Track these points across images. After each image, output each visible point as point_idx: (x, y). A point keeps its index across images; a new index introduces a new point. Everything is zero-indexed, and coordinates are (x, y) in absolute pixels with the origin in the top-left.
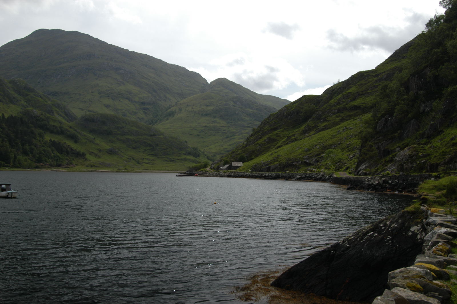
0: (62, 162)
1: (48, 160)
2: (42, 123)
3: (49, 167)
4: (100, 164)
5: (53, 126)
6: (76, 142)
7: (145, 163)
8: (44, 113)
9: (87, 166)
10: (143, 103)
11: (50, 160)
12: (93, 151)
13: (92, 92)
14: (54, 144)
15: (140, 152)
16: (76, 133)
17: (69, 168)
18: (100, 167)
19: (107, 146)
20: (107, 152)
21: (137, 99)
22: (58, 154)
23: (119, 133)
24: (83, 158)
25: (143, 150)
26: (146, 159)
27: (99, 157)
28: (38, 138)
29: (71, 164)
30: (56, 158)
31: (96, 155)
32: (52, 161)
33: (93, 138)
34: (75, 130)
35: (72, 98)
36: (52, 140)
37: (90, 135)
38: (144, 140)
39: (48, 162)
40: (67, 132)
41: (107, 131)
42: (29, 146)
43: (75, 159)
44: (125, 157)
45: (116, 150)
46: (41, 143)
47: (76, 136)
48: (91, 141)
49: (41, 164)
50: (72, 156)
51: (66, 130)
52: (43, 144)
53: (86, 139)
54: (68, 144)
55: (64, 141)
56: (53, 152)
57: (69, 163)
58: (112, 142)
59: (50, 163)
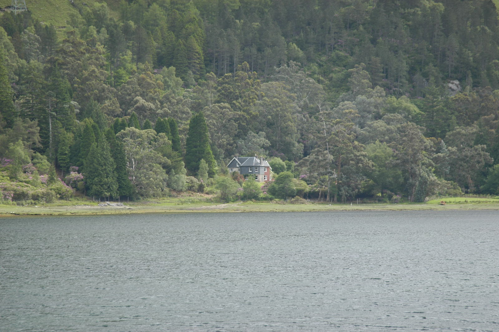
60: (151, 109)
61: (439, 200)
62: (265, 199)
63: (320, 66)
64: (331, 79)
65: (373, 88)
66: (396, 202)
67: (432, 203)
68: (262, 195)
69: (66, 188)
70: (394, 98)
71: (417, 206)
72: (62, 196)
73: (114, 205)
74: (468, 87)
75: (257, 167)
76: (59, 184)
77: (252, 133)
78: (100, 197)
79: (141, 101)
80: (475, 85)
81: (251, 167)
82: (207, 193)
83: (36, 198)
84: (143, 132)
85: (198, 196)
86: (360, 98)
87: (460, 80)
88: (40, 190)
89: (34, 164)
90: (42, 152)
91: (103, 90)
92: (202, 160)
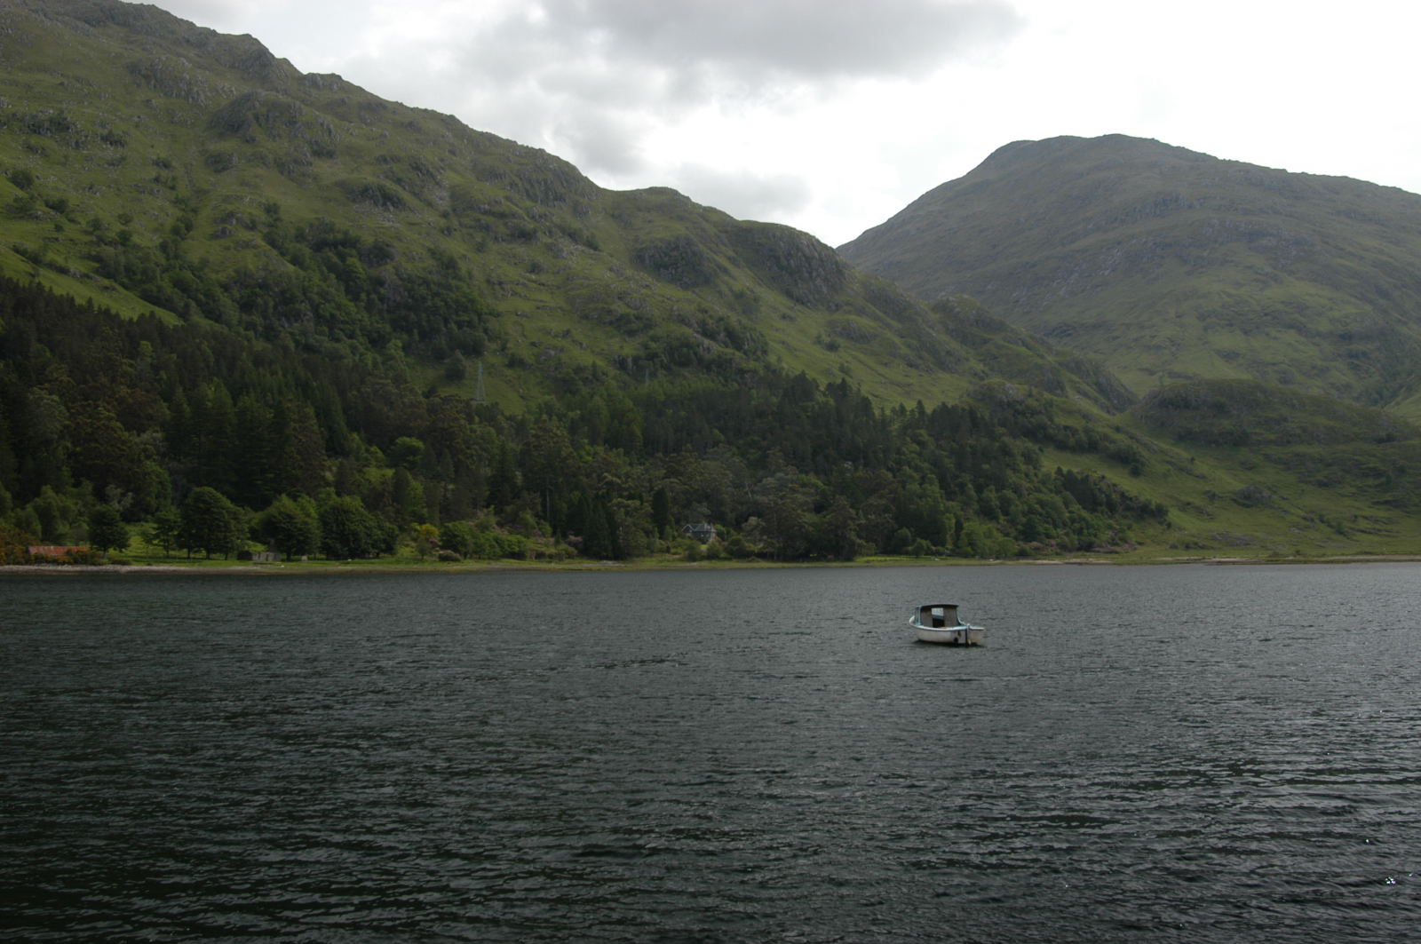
0: (1095, 536)
1: (1053, 532)
2: (1032, 420)
3: (1057, 554)
4: (1214, 539)
5: (1066, 428)
6: (1136, 473)
7: (1362, 531)
8: (1035, 391)
9: (1174, 547)
10: (1347, 337)
11: (1061, 532)
12: (1191, 500)
13: (1179, 317)
14: (1071, 484)
15: (1343, 496)
16: (1135, 446)
17: (1117, 553)
18: (1212, 548)
19: (1232, 483)
20: (1235, 501)
21: (1324, 326)
22: (1085, 514)
23: (1272, 437)
24: (1161, 523)
25: (1354, 490)
26: (1366, 518)
27: (1211, 517)
28: (1023, 467)
29: (1124, 540)
30: (1077, 525)
31: (1200, 511)
32: (1067, 534)
33: (1190, 457)
34: (1131, 438)
35: (1118, 337)
36: (1065, 470)
37: (1176, 450)
38: (1356, 458)
39: (1054, 538)
40: (1107, 444)
41: (1232, 434)
42: (997, 491)
43: (1135, 526)
44: (1293, 514)
45: (1264, 494)
46: (1031, 481)
47: (1135, 453)
48: (1181, 470)
49: (1035, 544)
50: (1125, 517)
51: (1106, 437)
52: (1036, 485)
53: (1168, 462)
54: (1114, 482)
55: (1100, 473)
56: (1067, 507)
57: (1117, 539)
58: (1250, 468)
59: (1059, 541)
60: (619, 483)
61: (865, 559)
62: (725, 559)
63: (738, 448)
64: (748, 459)
65: (787, 467)
66: (829, 561)
68: (722, 555)
69: (571, 549)
70: (804, 476)
72: (570, 556)
73: (610, 563)
74: (861, 467)
75: (708, 532)
76: (563, 546)
77: (695, 504)
78: (598, 557)
79: (610, 477)
80: (866, 465)
81: (703, 533)
82: (676, 554)
83: (551, 557)
84: (630, 502)
85: (667, 556)
86: (780, 475)
87: (853, 461)
88: (553, 550)
89: (540, 529)
90: (545, 519)
91: (580, 467)
92: (668, 527)
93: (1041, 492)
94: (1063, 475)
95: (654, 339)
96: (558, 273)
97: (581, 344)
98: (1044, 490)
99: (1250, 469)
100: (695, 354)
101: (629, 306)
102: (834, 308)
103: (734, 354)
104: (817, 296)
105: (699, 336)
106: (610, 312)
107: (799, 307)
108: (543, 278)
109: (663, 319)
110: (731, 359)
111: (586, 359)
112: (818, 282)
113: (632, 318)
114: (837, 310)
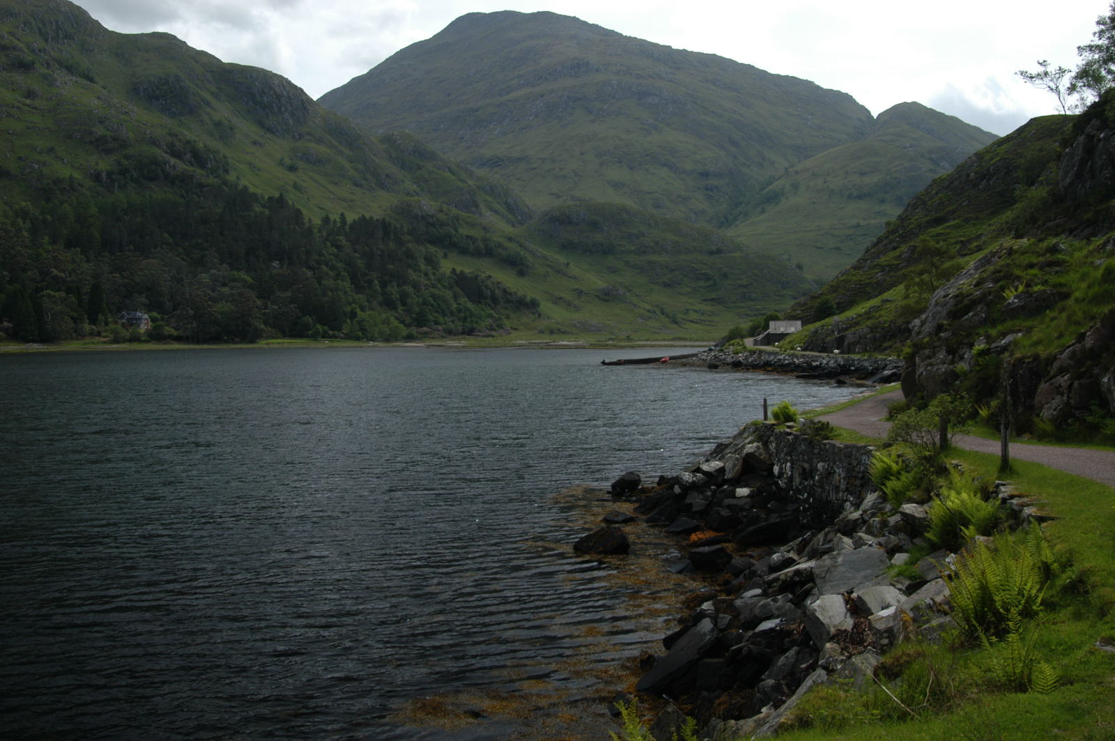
0: (477, 322)
1: (441, 320)
2: (441, 231)
3: (442, 337)
4: (574, 326)
5: (468, 237)
6: (521, 273)
7: (692, 322)
8: (445, 207)
9: (541, 332)
10: (705, 175)
11: (447, 319)
12: (562, 295)
13: (582, 154)
14: (462, 282)
15: (681, 294)
16: (522, 253)
17: (492, 336)
18: (572, 334)
19: (597, 282)
20: (597, 296)
21: (689, 166)
22: (470, 305)
23: (633, 248)
24: (534, 313)
25: (689, 290)
26: (695, 311)
27: (577, 309)
28: (423, 267)
29: (500, 326)
30: (463, 315)
31: (569, 304)
32: (453, 322)
33: (566, 262)
34: (521, 246)
35: (535, 169)
36: (458, 269)
37: (557, 256)
38: (693, 265)
39: (442, 325)
40: (500, 250)
41: (602, 245)
42: (399, 286)
43: (512, 316)
44: (640, 307)
45: (620, 292)
46: (429, 279)
47: (522, 259)
48: (558, 272)
49: (425, 329)
50: (506, 308)
51: (500, 245)
52: (433, 282)
53: (548, 266)
54: (499, 280)
55: (488, 273)
56: (455, 301)
57: (494, 325)
58: (613, 270)
59: (445, 326)
60: (62, 278)
61: (266, 342)
62: (146, 341)
63: (184, 249)
64: (192, 258)
65: (221, 265)
66: (236, 343)
67: (262, 344)
68: (143, 338)
69: (1, 334)
70: (236, 272)
71: (251, 346)
73: (35, 346)
74: (285, 266)
75: (140, 319)
77: (136, 295)
78: (26, 340)
79: (55, 272)
80: (290, 264)
81: (136, 319)
82: (104, 337)
84: (56, 294)
85: (97, 339)
86: (212, 271)
87: (280, 261)
91: (27, 264)
92: (100, 315)
93: (436, 288)
94: (455, 274)
95: (127, 157)
96: (50, 99)
97: (63, 159)
98: (439, 286)
99: (614, 272)
100: (163, 171)
101: (108, 130)
102: (298, 137)
103: (195, 171)
104: (284, 128)
105: (167, 157)
106: (91, 133)
107: (269, 135)
108: (37, 103)
109: (137, 141)
110: (192, 176)
111: (65, 172)
112: (286, 115)
113: (110, 140)
114: (300, 139)
